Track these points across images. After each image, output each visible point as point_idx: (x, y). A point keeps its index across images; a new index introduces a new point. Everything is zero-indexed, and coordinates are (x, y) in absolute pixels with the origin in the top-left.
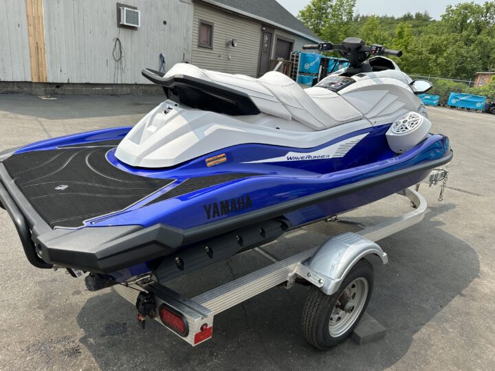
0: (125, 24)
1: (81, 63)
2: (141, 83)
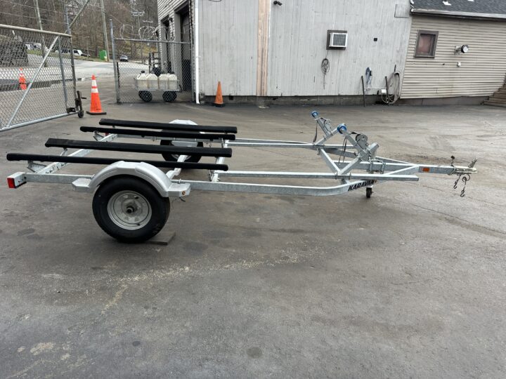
0: (333, 46)
2: (344, 94)
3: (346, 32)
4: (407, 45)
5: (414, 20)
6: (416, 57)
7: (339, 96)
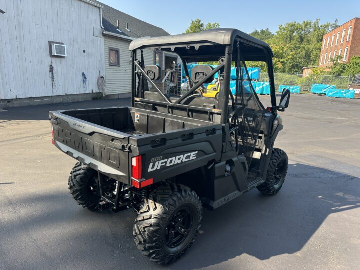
0: (56, 55)
1: (25, 84)
2: (70, 94)
3: (63, 44)
4: (104, 56)
5: (106, 40)
6: (110, 65)
7: (66, 95)
